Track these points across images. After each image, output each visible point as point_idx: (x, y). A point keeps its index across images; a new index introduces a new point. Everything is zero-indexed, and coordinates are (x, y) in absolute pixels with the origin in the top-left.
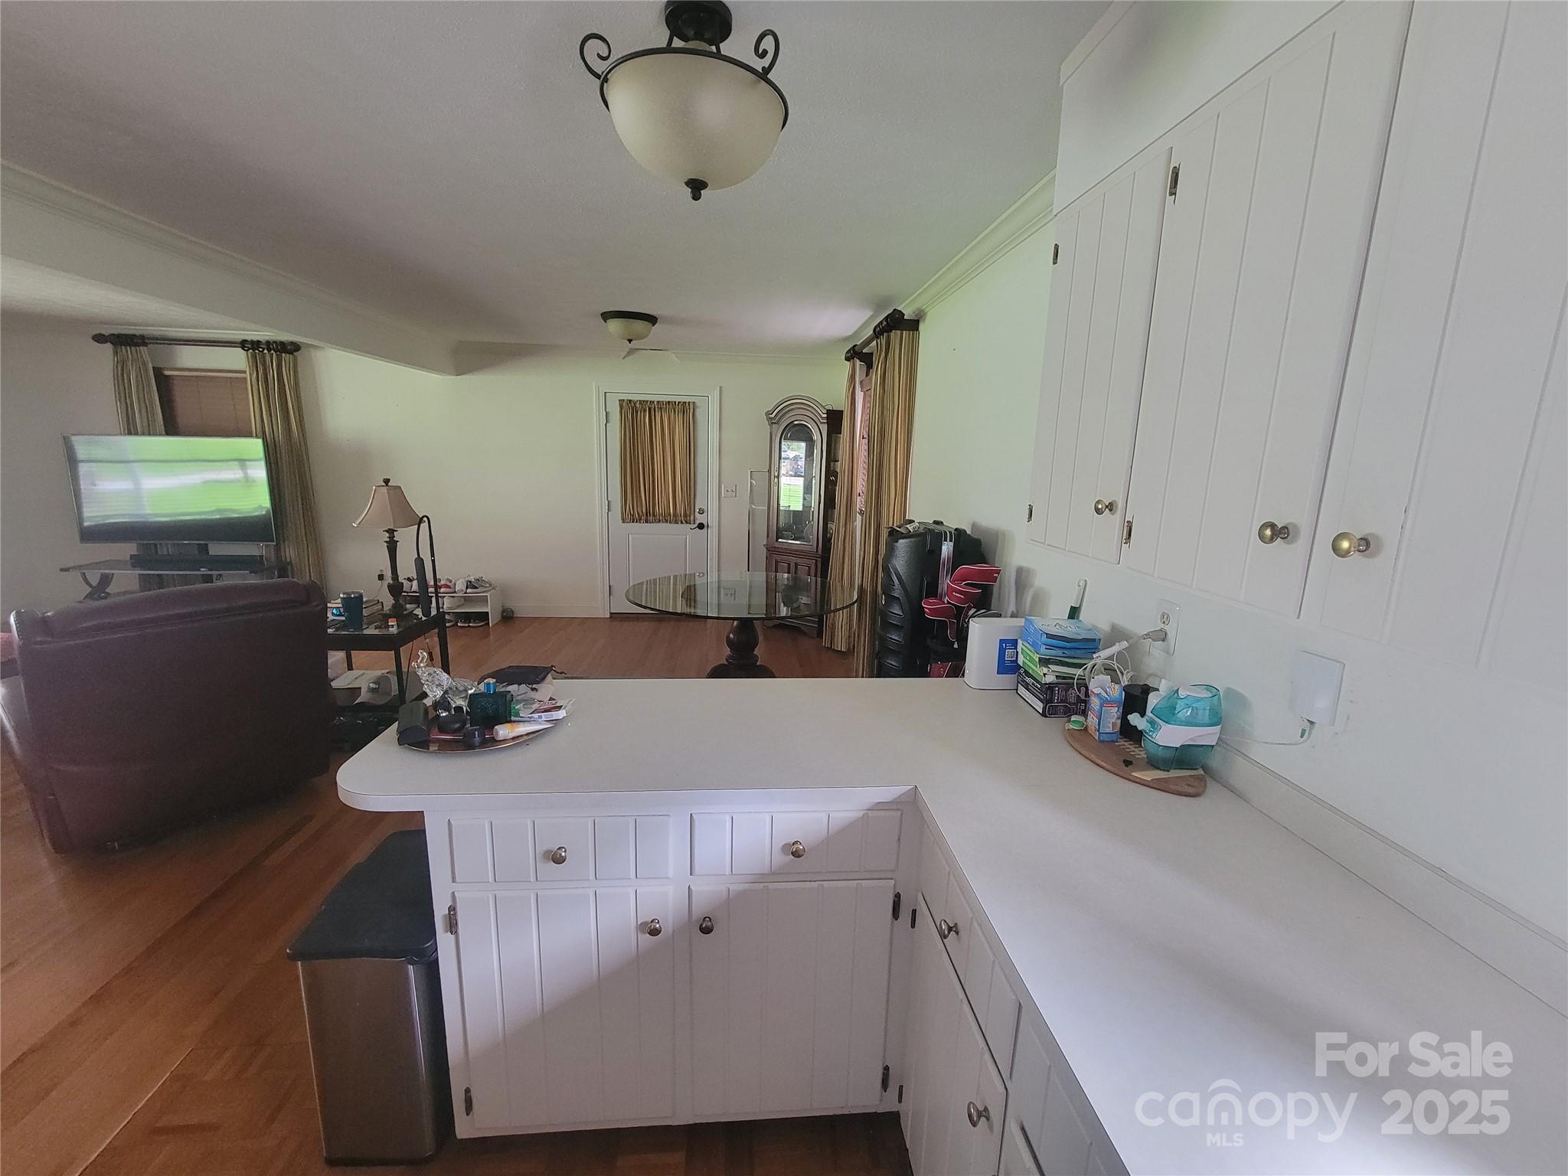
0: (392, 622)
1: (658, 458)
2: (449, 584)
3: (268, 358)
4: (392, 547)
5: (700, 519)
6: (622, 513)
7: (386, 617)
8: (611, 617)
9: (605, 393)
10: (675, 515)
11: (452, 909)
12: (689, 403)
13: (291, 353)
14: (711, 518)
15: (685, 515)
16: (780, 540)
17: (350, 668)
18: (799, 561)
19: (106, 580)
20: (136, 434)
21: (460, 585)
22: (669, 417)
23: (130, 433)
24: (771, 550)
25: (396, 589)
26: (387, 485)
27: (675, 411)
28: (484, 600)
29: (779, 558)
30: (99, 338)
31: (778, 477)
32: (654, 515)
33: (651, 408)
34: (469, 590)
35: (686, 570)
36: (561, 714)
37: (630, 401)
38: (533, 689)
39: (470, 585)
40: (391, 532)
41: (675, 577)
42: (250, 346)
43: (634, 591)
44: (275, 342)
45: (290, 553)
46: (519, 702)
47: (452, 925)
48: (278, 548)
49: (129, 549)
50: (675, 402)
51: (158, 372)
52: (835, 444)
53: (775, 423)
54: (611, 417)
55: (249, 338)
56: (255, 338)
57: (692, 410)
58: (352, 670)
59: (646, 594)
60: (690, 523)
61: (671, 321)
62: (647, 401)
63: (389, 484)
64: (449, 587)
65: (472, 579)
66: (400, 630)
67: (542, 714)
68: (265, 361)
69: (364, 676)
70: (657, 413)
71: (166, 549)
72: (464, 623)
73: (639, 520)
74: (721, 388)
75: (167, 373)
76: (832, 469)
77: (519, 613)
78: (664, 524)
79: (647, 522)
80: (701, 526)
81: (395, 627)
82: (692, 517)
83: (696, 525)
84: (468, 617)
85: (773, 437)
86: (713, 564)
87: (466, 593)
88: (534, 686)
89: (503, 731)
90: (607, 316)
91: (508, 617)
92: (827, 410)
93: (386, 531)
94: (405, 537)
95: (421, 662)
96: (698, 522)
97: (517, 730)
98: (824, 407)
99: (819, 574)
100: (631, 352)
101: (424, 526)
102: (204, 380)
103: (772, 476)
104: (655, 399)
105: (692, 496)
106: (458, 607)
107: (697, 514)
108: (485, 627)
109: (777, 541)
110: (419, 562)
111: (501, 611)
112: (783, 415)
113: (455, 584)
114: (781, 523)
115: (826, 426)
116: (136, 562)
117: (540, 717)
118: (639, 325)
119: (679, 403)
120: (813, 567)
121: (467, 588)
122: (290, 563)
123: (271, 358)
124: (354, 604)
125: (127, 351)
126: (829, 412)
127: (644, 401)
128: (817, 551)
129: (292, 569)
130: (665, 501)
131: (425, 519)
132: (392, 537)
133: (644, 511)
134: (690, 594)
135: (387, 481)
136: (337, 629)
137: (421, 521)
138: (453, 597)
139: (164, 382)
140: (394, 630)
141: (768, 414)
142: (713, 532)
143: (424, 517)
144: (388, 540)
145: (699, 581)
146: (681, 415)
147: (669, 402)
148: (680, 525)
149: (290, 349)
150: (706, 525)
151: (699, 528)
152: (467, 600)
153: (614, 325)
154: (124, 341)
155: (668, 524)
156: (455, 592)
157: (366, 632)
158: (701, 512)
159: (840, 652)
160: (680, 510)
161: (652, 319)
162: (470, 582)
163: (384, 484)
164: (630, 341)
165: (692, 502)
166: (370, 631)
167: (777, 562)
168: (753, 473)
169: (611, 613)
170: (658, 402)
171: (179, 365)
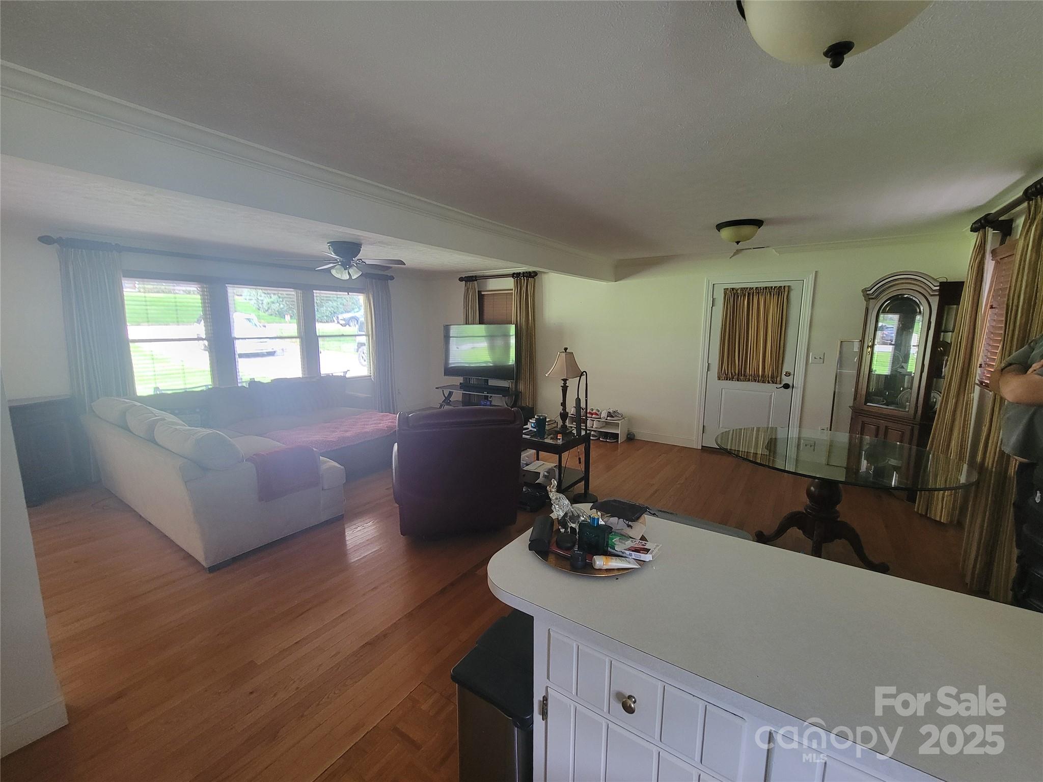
0: (560, 436)
1: (752, 332)
2: (597, 413)
3: (523, 281)
4: (565, 389)
5: (786, 380)
6: (718, 373)
7: (558, 433)
8: (702, 449)
9: (714, 284)
10: (763, 375)
11: (545, 699)
12: (784, 286)
13: (533, 277)
14: (798, 381)
15: (772, 377)
16: (868, 404)
17: (538, 459)
18: (890, 424)
19: (450, 394)
20: (469, 324)
21: (604, 414)
22: (765, 300)
23: (466, 324)
24: (858, 413)
25: (564, 416)
26: (566, 352)
27: (771, 294)
28: (617, 425)
29: (866, 420)
30: (461, 279)
31: (872, 347)
32: (745, 375)
33: (749, 293)
34: (608, 418)
35: (769, 424)
36: (648, 557)
37: (733, 289)
38: (629, 526)
39: (609, 415)
40: (565, 380)
41: (758, 429)
42: (515, 275)
43: (722, 437)
44: (527, 272)
45: (521, 387)
46: (617, 534)
47: (544, 714)
48: (516, 383)
49: (459, 380)
50: (772, 287)
51: (479, 292)
52: (948, 314)
53: (872, 299)
54: (716, 302)
55: (516, 272)
56: (518, 271)
57: (786, 293)
58: (538, 460)
59: (732, 439)
60: (776, 383)
61: (773, 222)
62: (747, 288)
63: (567, 351)
64: (598, 415)
65: (611, 411)
66: (564, 442)
67: (633, 553)
68: (521, 282)
69: (544, 465)
70: (755, 296)
71: (473, 381)
72: (603, 439)
73: (732, 379)
74: (816, 272)
75: (483, 293)
76: (941, 340)
77: (638, 437)
78: (754, 383)
79: (738, 380)
80: (786, 386)
81: (561, 440)
82: (778, 379)
83: (782, 385)
84: (606, 435)
85: (870, 311)
86: (795, 420)
87: (607, 420)
88: (630, 523)
89: (600, 562)
90: (720, 227)
91: (630, 438)
92: (940, 283)
93: (562, 380)
94: (572, 383)
95: (553, 487)
96: (784, 383)
97: (610, 564)
98: (935, 280)
99: (915, 441)
100: (738, 252)
101: (584, 377)
102: (497, 294)
103: (866, 345)
104: (754, 285)
105: (780, 362)
106: (601, 428)
107: (783, 376)
108: (616, 443)
109: (865, 404)
110: (578, 400)
111: (626, 434)
112: (884, 290)
113: (601, 413)
114: (871, 388)
115: (937, 298)
116: (463, 386)
117: (630, 555)
118: (746, 230)
119: (775, 287)
120: (908, 434)
121: (608, 416)
122: (521, 392)
123: (524, 281)
124: (541, 423)
125: (470, 284)
126: (942, 285)
127: (744, 288)
128: (915, 418)
129: (521, 394)
130: (755, 364)
131: (584, 373)
132: (565, 384)
133: (737, 372)
134: (772, 445)
135: (566, 349)
136: (532, 437)
137: (582, 374)
138: (599, 421)
139: (481, 297)
140: (560, 442)
141: (865, 291)
142: (797, 393)
143: (584, 372)
144: (563, 385)
145: (781, 435)
146: (776, 297)
147: (766, 287)
148: (767, 385)
149: (532, 275)
150: (791, 385)
151: (785, 388)
152: (607, 424)
153: (726, 233)
154: (469, 279)
155: (757, 383)
156: (600, 418)
157: (546, 441)
158: (788, 374)
159: (939, 523)
160: (769, 372)
161: (758, 223)
162: (610, 413)
163: (564, 351)
164: (738, 243)
165: (780, 366)
166: (548, 441)
167: (863, 424)
168: (844, 343)
169: (702, 446)
170: (757, 288)
171: (488, 289)
